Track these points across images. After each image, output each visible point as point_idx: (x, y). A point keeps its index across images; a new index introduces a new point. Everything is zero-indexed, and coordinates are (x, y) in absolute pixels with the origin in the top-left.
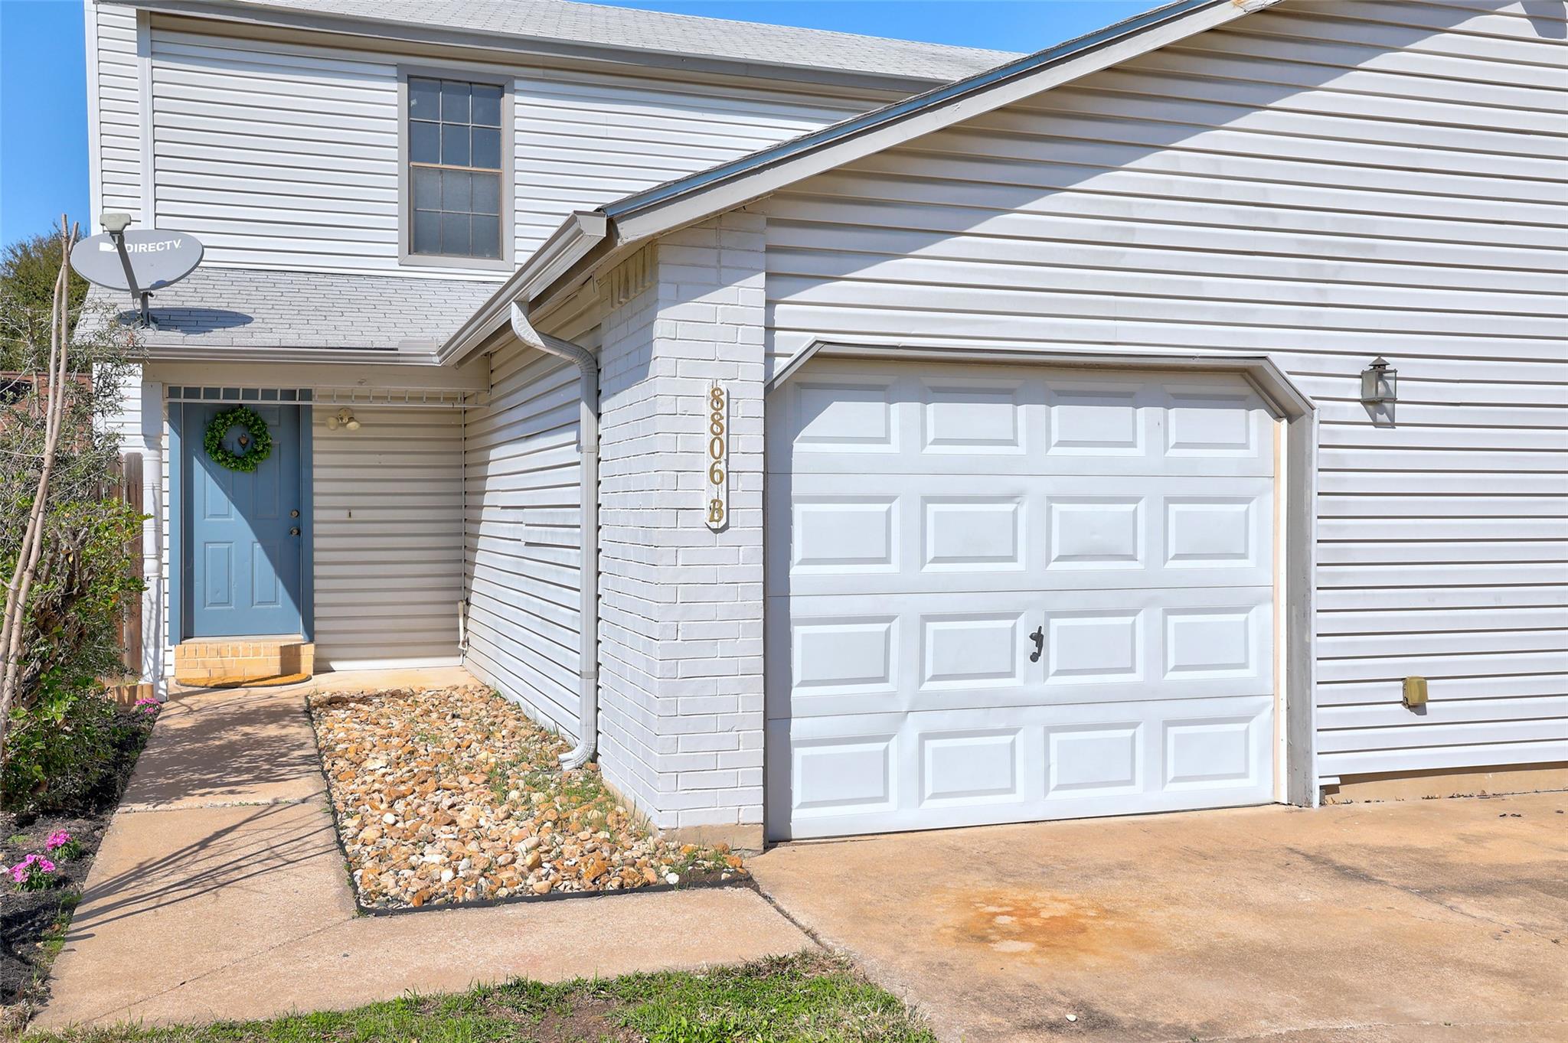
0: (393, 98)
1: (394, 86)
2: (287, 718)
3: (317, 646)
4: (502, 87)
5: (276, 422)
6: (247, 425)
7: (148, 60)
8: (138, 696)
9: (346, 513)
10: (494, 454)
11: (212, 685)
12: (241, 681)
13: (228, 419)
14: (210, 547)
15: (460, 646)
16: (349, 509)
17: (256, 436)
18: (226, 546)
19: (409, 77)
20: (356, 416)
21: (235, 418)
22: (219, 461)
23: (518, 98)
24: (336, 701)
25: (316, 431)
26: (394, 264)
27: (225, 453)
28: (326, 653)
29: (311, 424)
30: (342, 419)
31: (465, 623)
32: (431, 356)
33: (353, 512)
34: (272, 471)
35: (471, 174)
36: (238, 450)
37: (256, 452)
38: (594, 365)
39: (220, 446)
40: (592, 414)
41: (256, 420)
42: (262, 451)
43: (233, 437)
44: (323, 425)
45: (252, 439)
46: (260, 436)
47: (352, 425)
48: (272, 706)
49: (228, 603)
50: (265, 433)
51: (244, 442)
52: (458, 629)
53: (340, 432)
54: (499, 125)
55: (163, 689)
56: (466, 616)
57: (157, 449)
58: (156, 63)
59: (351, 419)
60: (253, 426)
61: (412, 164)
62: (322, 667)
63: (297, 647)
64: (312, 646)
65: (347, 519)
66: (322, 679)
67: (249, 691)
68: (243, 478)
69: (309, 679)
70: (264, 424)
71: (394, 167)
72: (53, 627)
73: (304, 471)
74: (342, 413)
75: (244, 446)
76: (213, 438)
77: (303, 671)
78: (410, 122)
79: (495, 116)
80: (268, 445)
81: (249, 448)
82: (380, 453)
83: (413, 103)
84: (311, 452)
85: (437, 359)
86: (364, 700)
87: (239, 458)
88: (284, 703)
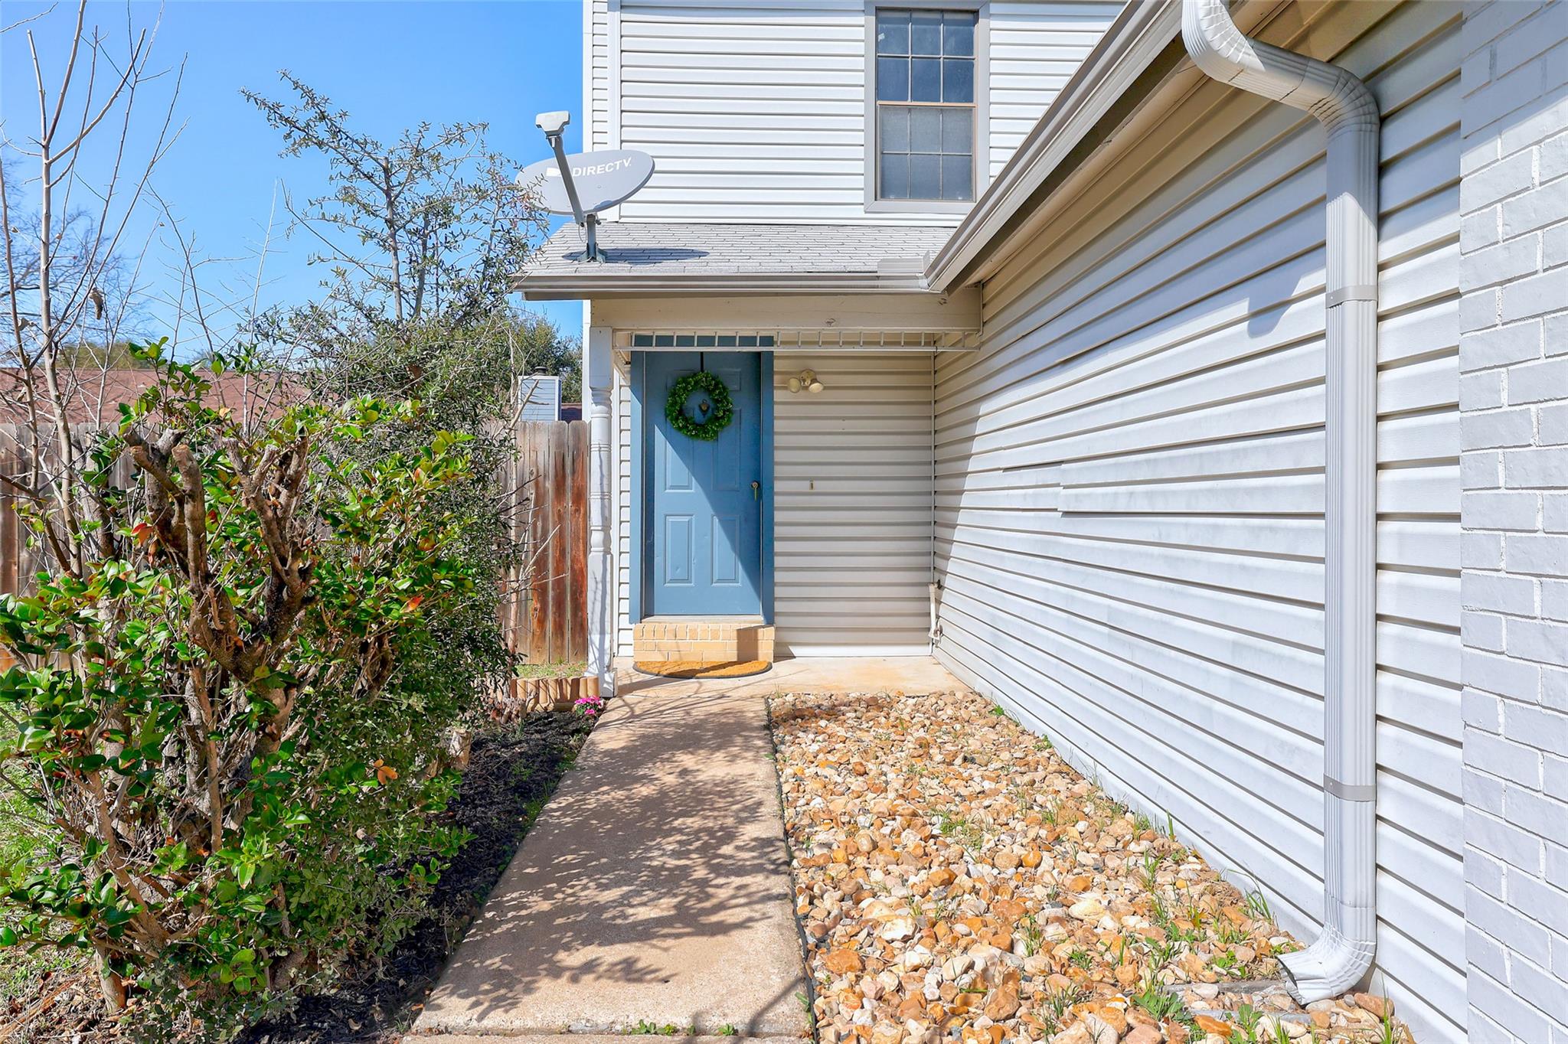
0: (860, 33)
1: (861, 20)
2: (739, 740)
3: (777, 629)
4: (975, 13)
5: (736, 387)
6: (708, 390)
7: (617, 15)
8: (582, 694)
9: (807, 483)
10: (985, 408)
11: (665, 673)
12: (697, 668)
13: (689, 383)
14: (670, 519)
15: (931, 635)
16: (811, 479)
17: (717, 401)
18: (686, 519)
19: (878, 10)
20: (819, 377)
21: (696, 383)
22: (680, 429)
23: (994, 23)
24: (799, 716)
25: (778, 395)
26: (859, 212)
27: (686, 419)
28: (788, 636)
29: (772, 388)
30: (804, 381)
31: (937, 610)
32: (917, 278)
33: (815, 483)
34: (733, 438)
35: (942, 110)
36: (698, 416)
37: (717, 419)
38: (1372, 107)
39: (681, 412)
40: (1367, 220)
41: (716, 385)
42: (723, 417)
43: (695, 403)
44: (786, 388)
45: (712, 405)
46: (721, 402)
47: (815, 386)
48: (724, 713)
49: (688, 580)
50: (725, 397)
51: (704, 408)
52: (929, 614)
53: (802, 396)
54: (972, 54)
55: (608, 683)
56: (938, 602)
57: (604, 404)
58: (626, 16)
59: (814, 381)
60: (714, 390)
61: (879, 102)
62: (782, 654)
63: (754, 630)
64: (772, 629)
65: (809, 490)
66: (781, 668)
67: (701, 684)
68: (703, 446)
69: (769, 668)
70: (724, 388)
71: (860, 108)
72: (255, 667)
73: (765, 438)
74: (804, 375)
75: (704, 413)
76: (675, 403)
77: (761, 658)
78: (877, 58)
79: (968, 45)
80: (728, 410)
81: (709, 414)
82: (844, 418)
83: (881, 37)
84: (772, 418)
85: (924, 283)
86: (833, 712)
87: (700, 425)
88: (737, 709)
